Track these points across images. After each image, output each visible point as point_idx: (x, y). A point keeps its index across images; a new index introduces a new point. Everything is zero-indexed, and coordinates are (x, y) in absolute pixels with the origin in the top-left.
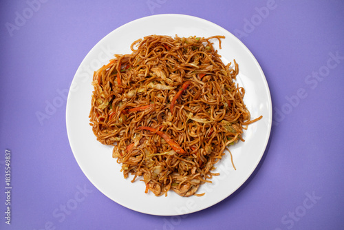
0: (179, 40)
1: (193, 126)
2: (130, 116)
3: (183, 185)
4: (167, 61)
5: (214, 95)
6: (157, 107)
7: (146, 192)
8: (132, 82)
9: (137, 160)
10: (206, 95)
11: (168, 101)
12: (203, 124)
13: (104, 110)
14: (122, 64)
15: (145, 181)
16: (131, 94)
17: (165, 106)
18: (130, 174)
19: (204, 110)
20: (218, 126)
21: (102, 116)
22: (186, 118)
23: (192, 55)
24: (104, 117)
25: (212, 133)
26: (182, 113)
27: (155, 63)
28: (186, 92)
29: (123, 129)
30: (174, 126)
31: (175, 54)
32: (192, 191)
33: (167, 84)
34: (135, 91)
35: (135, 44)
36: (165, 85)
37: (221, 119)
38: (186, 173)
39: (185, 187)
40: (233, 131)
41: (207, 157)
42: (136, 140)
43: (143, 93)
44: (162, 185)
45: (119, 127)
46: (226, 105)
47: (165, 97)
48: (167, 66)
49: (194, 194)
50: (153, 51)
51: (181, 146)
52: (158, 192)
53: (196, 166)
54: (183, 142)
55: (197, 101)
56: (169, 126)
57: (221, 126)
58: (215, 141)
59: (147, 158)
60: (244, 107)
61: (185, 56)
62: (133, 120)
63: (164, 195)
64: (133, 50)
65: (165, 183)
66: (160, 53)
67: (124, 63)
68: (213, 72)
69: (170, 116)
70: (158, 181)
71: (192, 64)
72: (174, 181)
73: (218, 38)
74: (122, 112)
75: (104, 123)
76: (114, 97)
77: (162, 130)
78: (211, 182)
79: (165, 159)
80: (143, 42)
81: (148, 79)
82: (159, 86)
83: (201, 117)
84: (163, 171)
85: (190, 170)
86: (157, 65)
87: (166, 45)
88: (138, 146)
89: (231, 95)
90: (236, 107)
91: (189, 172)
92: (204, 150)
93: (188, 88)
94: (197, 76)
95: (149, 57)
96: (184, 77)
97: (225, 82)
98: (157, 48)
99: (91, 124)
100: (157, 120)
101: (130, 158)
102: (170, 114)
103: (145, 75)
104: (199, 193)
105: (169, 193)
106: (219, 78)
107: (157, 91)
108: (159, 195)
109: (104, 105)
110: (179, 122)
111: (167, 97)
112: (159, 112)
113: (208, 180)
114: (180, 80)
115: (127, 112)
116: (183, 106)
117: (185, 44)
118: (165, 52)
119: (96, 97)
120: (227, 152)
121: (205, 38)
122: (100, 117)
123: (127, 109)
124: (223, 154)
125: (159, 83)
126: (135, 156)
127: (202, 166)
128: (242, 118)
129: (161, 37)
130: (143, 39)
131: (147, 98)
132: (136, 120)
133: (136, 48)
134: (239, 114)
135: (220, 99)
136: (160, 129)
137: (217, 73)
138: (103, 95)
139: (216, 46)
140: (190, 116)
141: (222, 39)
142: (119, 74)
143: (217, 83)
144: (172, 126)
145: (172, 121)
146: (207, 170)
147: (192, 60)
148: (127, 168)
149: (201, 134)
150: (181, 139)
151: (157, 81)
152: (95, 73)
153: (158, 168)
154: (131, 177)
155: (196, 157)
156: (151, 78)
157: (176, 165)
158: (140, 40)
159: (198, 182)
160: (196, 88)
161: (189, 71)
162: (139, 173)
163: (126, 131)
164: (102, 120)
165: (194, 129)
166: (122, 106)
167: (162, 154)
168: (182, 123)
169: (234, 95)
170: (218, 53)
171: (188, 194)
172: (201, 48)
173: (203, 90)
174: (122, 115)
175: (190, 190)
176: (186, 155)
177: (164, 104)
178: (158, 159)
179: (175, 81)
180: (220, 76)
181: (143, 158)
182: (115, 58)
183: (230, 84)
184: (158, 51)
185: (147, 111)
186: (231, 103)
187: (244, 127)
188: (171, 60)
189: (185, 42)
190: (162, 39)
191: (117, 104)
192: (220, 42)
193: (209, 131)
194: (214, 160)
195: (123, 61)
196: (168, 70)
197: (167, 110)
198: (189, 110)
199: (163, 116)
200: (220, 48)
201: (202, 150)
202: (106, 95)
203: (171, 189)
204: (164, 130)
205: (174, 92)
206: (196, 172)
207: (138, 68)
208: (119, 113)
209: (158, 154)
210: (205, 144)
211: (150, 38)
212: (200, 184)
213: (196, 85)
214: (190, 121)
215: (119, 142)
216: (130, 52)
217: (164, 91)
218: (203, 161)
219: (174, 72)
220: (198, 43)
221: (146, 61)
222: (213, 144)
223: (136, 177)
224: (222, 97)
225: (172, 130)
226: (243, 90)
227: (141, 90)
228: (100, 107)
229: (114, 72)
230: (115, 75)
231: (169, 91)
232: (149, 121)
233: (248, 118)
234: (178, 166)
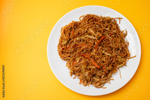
0: (102, 17)
1: (105, 57)
2: (76, 48)
3: (97, 82)
4: (95, 26)
5: (116, 43)
6: (89, 46)
7: (80, 84)
8: (79, 34)
9: (78, 68)
10: (112, 44)
11: (94, 44)
12: (109, 56)
13: (65, 45)
14: (75, 25)
15: (80, 79)
16: (78, 39)
17: (93, 46)
18: (73, 75)
19: (110, 50)
20: (116, 58)
21: (63, 47)
22: (102, 52)
23: (107, 25)
25: (112, 61)
26: (100, 50)
27: (90, 27)
28: (103, 41)
29: (72, 54)
30: (96, 55)
31: (100, 23)
32: (101, 86)
33: (94, 36)
34: (80, 38)
35: (81, 17)
36: (93, 37)
37: (117, 55)
38: (99, 77)
39: (98, 84)
40: (122, 61)
41: (109, 71)
42: (78, 60)
44: (88, 82)
45: (71, 53)
46: (120, 49)
47: (93, 42)
48: (95, 28)
49: (101, 87)
50: (90, 21)
51: (98, 64)
52: (85, 84)
53: (104, 74)
54: (99, 63)
55: (107, 45)
56: (93, 55)
57: (117, 58)
58: (114, 64)
59: (82, 68)
60: (128, 51)
61: (104, 25)
62: (78, 50)
63: (88, 86)
64: (80, 20)
65: (89, 80)
66: (93, 22)
67: (76, 25)
68: (116, 33)
69: (95, 51)
70: (86, 79)
71: (107, 29)
72: (93, 80)
73: (119, 18)
74: (73, 46)
75: (64, 50)
76: (70, 39)
77: (90, 56)
78: (110, 83)
79: (90, 70)
80: (85, 17)
81: (86, 33)
82: (91, 37)
83: (109, 53)
84: (89, 75)
85: (101, 76)
86: (91, 27)
87: (96, 19)
88: (78, 62)
89: (123, 45)
90: (125, 50)
91: (100, 77)
92: (109, 68)
93: (104, 39)
94: (108, 34)
95: (88, 24)
96: (102, 34)
97: (121, 39)
98: (91, 20)
99: (58, 50)
100: (88, 52)
101: (74, 68)
102: (95, 50)
103: (85, 31)
104: (104, 87)
105: (90, 85)
106: (118, 36)
107: (90, 39)
108: (85, 86)
109: (65, 42)
110: (98, 54)
112: (90, 48)
113: (108, 81)
114: (101, 35)
116: (101, 47)
117: (104, 20)
118: (95, 22)
119: (62, 38)
120: (118, 70)
121: (114, 18)
123: (76, 45)
124: (116, 71)
125: (91, 35)
126: (77, 67)
127: (106, 75)
128: (127, 55)
129: (94, 15)
130: (85, 15)
131: (85, 41)
132: (79, 51)
133: (82, 19)
134: (126, 54)
135: (118, 46)
136: (89, 56)
137: (117, 34)
138: (65, 38)
139: (118, 22)
140: (104, 52)
141: (121, 19)
142: (73, 30)
143: (117, 39)
144: (95, 55)
145: (95, 53)
146: (109, 77)
147: (107, 27)
148: (72, 72)
149: (108, 60)
150: (98, 61)
152: (62, 28)
153: (87, 73)
155: (104, 70)
156: (88, 33)
157: (95, 73)
158: (84, 16)
159: (104, 82)
160: (108, 39)
161: (105, 32)
162: (78, 75)
163: (74, 55)
164: (63, 49)
165: (105, 58)
166: (73, 44)
167: (89, 67)
168: (100, 55)
169: (124, 44)
170: (118, 25)
171: (99, 87)
172: (111, 22)
173: (111, 41)
174: (73, 48)
175: (100, 85)
176: (100, 69)
177: (93, 45)
178: (87, 69)
179: (98, 35)
180: (119, 35)
181: (80, 68)
182: (72, 22)
183: (123, 40)
184: (92, 21)
185: (84, 47)
186: (123, 48)
187: (127, 60)
188: (97, 26)
189: (104, 19)
190: (94, 16)
191: (71, 43)
192: (120, 21)
193: (111, 59)
194: (112, 74)
195: (75, 24)
196: (96, 30)
197: (93, 48)
198: (104, 49)
199: (91, 50)
200: (120, 23)
201: (108, 67)
202: (66, 38)
204: (91, 57)
205: (98, 40)
206: (104, 77)
207: (82, 28)
208: (72, 47)
209: (87, 67)
210: (109, 65)
211: (89, 15)
212: (105, 83)
214: (103, 54)
215: (70, 59)
216: (79, 21)
217: (93, 39)
218: (107, 73)
219: (98, 31)
220: (110, 19)
221: (86, 25)
222: (112, 66)
223: (76, 76)
224: (119, 45)
225: (94, 57)
226: (128, 43)
227: (82, 38)
228: (63, 43)
229: (71, 28)
230: (71, 30)
231: (95, 39)
232: (84, 52)
233: (129, 56)
234: (96, 73)
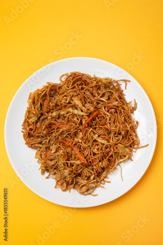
0: (96, 78)
1: (97, 145)
2: (51, 130)
3: (83, 186)
4: (84, 93)
5: (115, 124)
6: (72, 127)
7: (55, 187)
8: (57, 105)
9: (53, 163)
10: (110, 123)
11: (81, 123)
12: (104, 144)
13: (33, 123)
14: (51, 90)
15: (55, 179)
16: (54, 114)
17: (78, 127)
18: (46, 172)
19: (106, 134)
20: (115, 148)
22: (93, 138)
23: (104, 92)
24: (32, 128)
25: (109, 151)
26: (90, 134)
27: (75, 94)
28: (95, 119)
29: (45, 139)
30: (83, 143)
31: (91, 89)
32: (89, 192)
33: (82, 111)
34: (58, 112)
35: (63, 76)
36: (80, 112)
37: (117, 143)
38: (87, 178)
39: (84, 188)
40: (125, 153)
41: (103, 169)
42: (53, 148)
43: (64, 115)
44: (68, 184)
45: (43, 137)
46: (123, 133)
47: (80, 120)
48: (84, 97)
49: (90, 194)
50: (76, 84)
51: (85, 158)
52: (64, 188)
53: (94, 174)
54: (88, 155)
55: (102, 127)
56: (79, 142)
57: (117, 148)
58: (111, 158)
59: (60, 163)
60: (136, 136)
61: (98, 91)
62: (54, 133)
63: (68, 191)
64: (61, 80)
65: (70, 183)
66: (80, 87)
67: (53, 90)
68: (117, 107)
69: (81, 135)
70: (65, 181)
71: (102, 99)
72: (77, 183)
73: (125, 81)
74: (46, 127)
75: (32, 132)
76: (42, 114)
77: (74, 143)
78: (103, 187)
79: (73, 166)
80: (69, 76)
81: (69, 105)
82: (76, 112)
83: (103, 139)
84: (70, 174)
85: (90, 176)
86: (77, 95)
87: (86, 81)
88: (54, 153)
89: (128, 126)
90: (130, 135)
91: (89, 178)
92: (102, 164)
93: (97, 116)
94: (105, 108)
95: (72, 89)
96: (95, 107)
97: (125, 115)
98: (79, 83)
99: (22, 132)
100: (71, 136)
101: (48, 161)
102: (81, 133)
103: (67, 102)
104: (94, 194)
105: (72, 190)
107: (74, 115)
108: (65, 191)
109: (34, 119)
110: (87, 141)
111: (81, 121)
112: (73, 131)
113: (101, 185)
114: (92, 109)
115: (50, 127)
116: (91, 129)
117: (100, 83)
118: (84, 87)
119: (29, 112)
120: (118, 167)
121: (116, 80)
122: (30, 127)
123: (50, 125)
124: (115, 168)
125: (77, 109)
126: (51, 160)
127: (99, 175)
128: (133, 143)
129: (83, 75)
130: (70, 74)
131: (66, 119)
132: (55, 134)
133: (63, 79)
134: (132, 141)
135: (120, 128)
136: (72, 143)
137: (120, 108)
138: (34, 112)
139: (123, 87)
140: (95, 137)
141: (128, 83)
142: (48, 98)
143: (119, 116)
144: (81, 143)
145: (82, 139)
146: (102, 178)
147: (103, 95)
148: (44, 168)
149: (102, 151)
150: (86, 153)
151: (75, 107)
152: (31, 93)
153: (67, 172)
154: (47, 174)
155: (95, 168)
156: (71, 105)
157: (80, 171)
158: (67, 75)
159: (94, 186)
160: (103, 117)
161: (100, 103)
162: (52, 173)
163: (48, 141)
164: (31, 129)
165: (97, 147)
166: (47, 122)
167: (71, 162)
168: (89, 141)
169: (130, 126)
170: (124, 92)
171: (86, 193)
172: (111, 87)
173: (108, 119)
174: (46, 129)
175: (87, 190)
176: (89, 164)
177: (78, 126)
178: (68, 165)
179: (88, 109)
180: (122, 110)
181: (56, 162)
182: (47, 85)
183: (129, 118)
184: (79, 85)
185: (64, 129)
186: (127, 132)
187: (134, 150)
188: (88, 93)
189: (100, 81)
190: (84, 76)
191: (43, 120)
192: (126, 85)
193: (108, 150)
194: (108, 172)
195: (52, 88)
196: (84, 101)
197: (79, 130)
198: (96, 132)
199: (76, 134)
200: (126, 89)
201: (101, 163)
202: (36, 112)
203: (74, 188)
204: (75, 144)
205: (87, 118)
206: (94, 179)
207: (63, 96)
208: (44, 127)
209: (68, 162)
210: (103, 159)
211: (75, 74)
212: (96, 187)
213: (103, 115)
214: (95, 141)
215: (41, 148)
216: (58, 82)
217: (79, 115)
218: (100, 171)
219: (89, 103)
220: (109, 83)
221: (69, 91)
222: (109, 160)
223: (50, 175)
224: (121, 127)
225: (81, 145)
226: (137, 123)
227: (62, 113)
228: (31, 120)
229: (45, 95)
230: (45, 98)
231: (83, 116)
232: (65, 136)
233: (138, 144)
234: (81, 172)
